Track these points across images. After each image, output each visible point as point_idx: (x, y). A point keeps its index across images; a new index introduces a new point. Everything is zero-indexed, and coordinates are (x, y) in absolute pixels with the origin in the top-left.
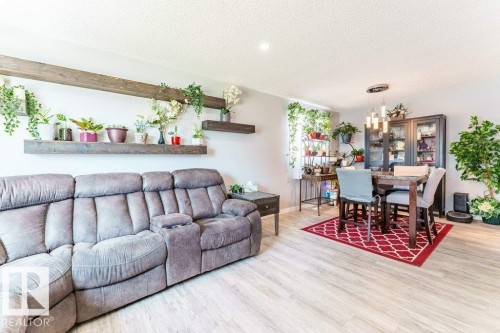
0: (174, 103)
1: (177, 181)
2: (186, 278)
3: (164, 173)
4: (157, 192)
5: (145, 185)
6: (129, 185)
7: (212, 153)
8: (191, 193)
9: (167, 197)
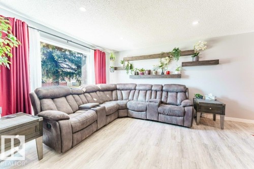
0: (167, 58)
1: (164, 88)
2: (152, 119)
3: (159, 85)
4: (156, 91)
5: (152, 89)
6: (147, 88)
7: (187, 77)
8: (169, 94)
9: (158, 93)
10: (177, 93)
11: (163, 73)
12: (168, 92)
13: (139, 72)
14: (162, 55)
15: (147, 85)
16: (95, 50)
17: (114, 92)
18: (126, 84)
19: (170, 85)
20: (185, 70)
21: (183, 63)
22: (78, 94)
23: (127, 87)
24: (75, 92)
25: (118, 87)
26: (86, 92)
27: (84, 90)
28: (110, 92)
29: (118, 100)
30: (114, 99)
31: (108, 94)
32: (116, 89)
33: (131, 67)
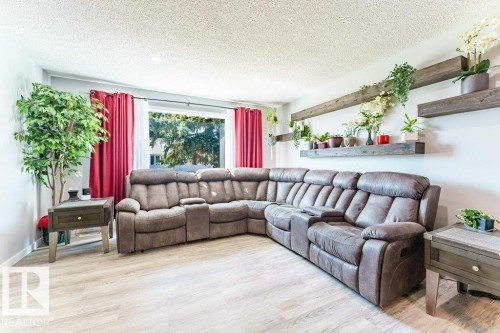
0: (379, 99)
1: (360, 183)
4: (341, 189)
5: (335, 181)
6: (325, 179)
7: (446, 150)
8: (372, 199)
9: (345, 194)
10: (393, 198)
11: (370, 142)
12: (369, 194)
13: (319, 143)
14: (365, 95)
15: (325, 172)
16: (236, 110)
17: (262, 185)
18: (288, 169)
19: (375, 175)
20: (437, 128)
21: (420, 107)
22: (188, 182)
23: (287, 175)
24: (181, 178)
25: (271, 175)
26: (202, 180)
27: (199, 177)
28: (252, 184)
29: (266, 200)
30: (258, 197)
31: (247, 187)
32: (267, 178)
33: (306, 132)
